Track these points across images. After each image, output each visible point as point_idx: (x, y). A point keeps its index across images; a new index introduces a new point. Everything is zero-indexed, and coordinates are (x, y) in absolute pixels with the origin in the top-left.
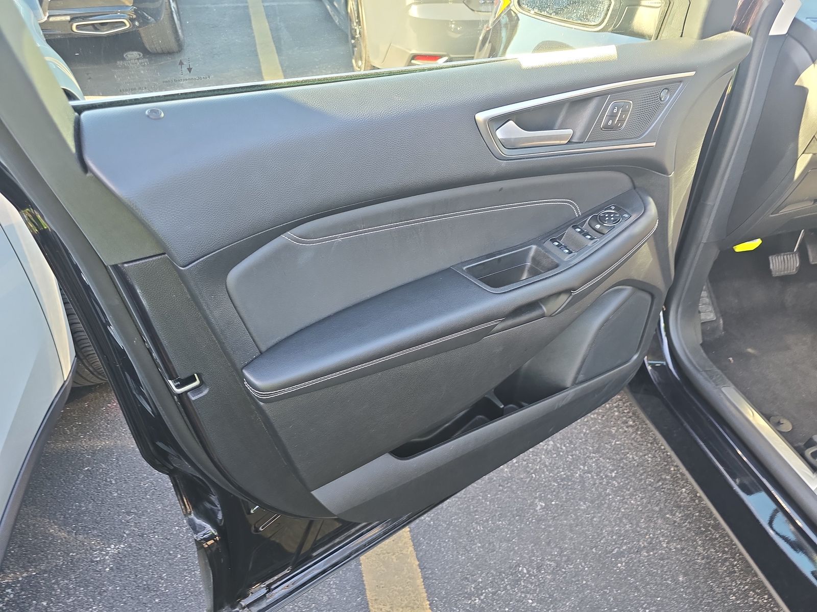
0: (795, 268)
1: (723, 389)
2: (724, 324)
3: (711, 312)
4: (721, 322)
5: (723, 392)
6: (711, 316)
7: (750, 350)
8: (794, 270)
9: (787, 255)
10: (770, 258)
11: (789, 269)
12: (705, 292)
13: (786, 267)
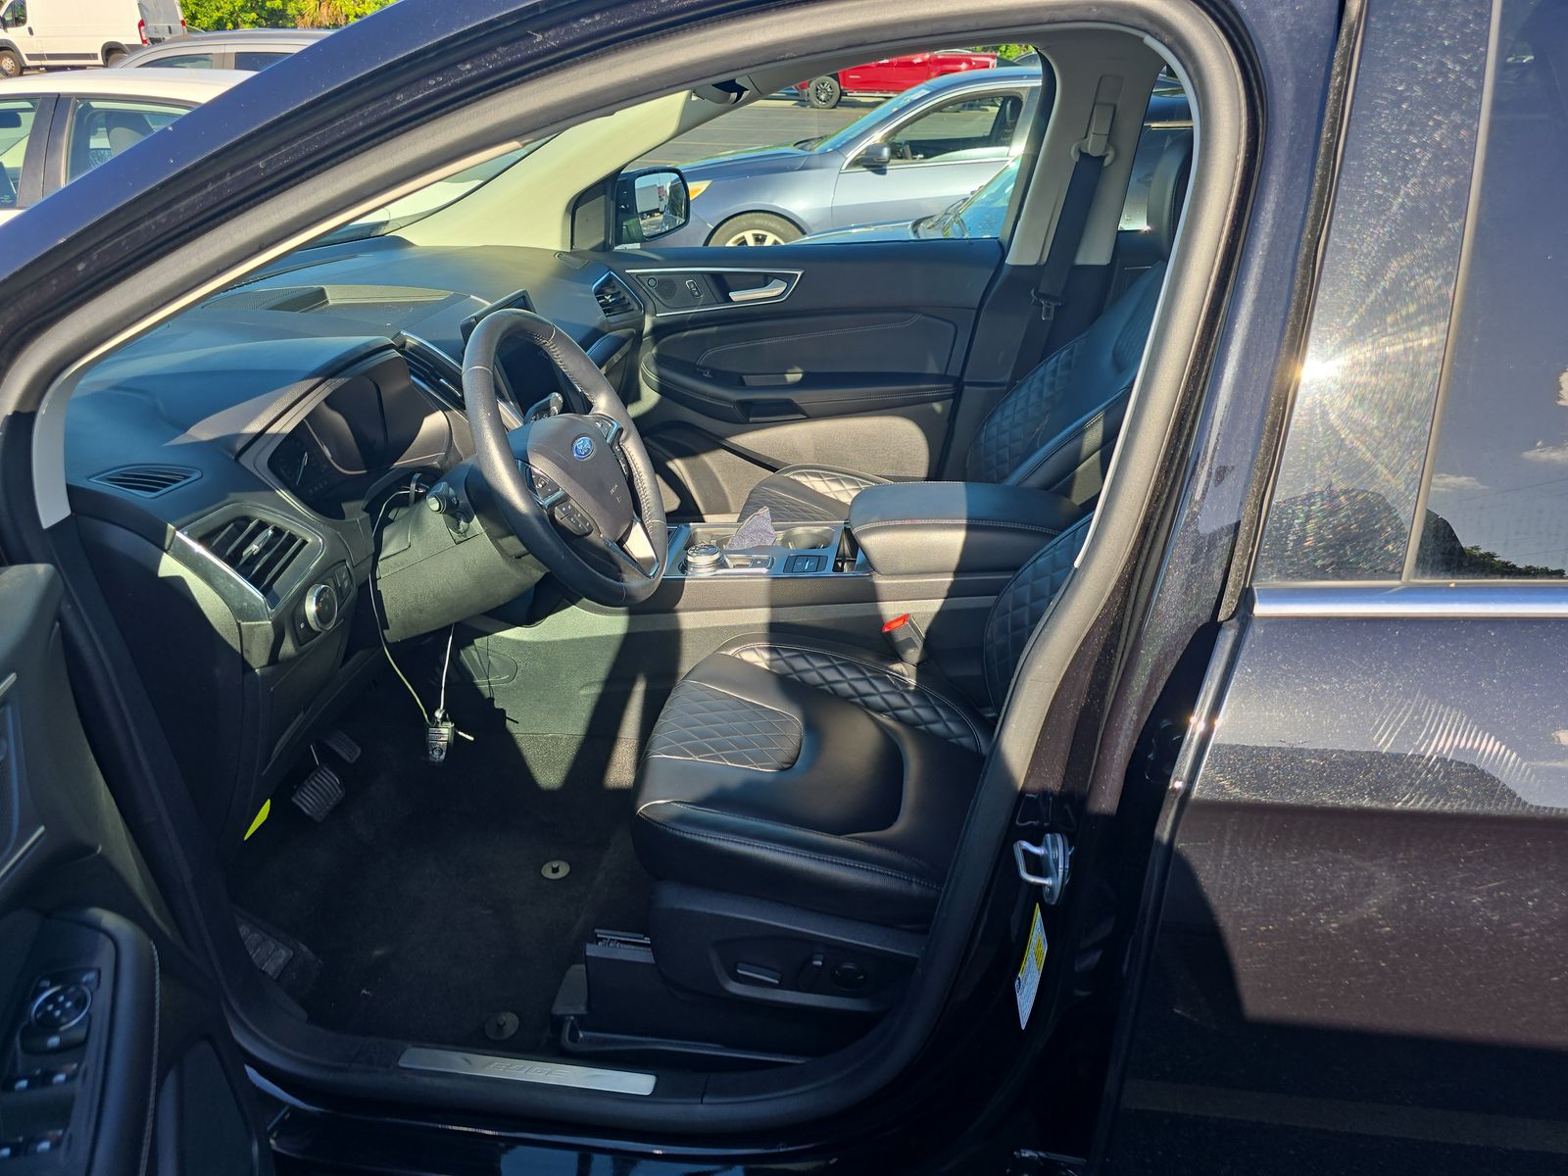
0: (337, 787)
1: (402, 1064)
2: (309, 947)
3: (277, 949)
4: (305, 949)
5: (405, 1069)
6: (284, 954)
7: (377, 953)
8: (340, 791)
9: (313, 778)
10: (294, 800)
11: (332, 795)
12: (243, 926)
13: (327, 797)
